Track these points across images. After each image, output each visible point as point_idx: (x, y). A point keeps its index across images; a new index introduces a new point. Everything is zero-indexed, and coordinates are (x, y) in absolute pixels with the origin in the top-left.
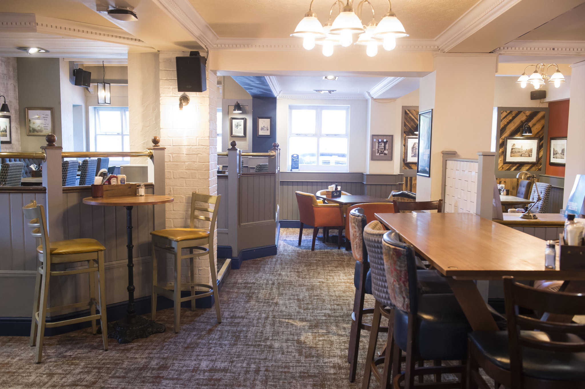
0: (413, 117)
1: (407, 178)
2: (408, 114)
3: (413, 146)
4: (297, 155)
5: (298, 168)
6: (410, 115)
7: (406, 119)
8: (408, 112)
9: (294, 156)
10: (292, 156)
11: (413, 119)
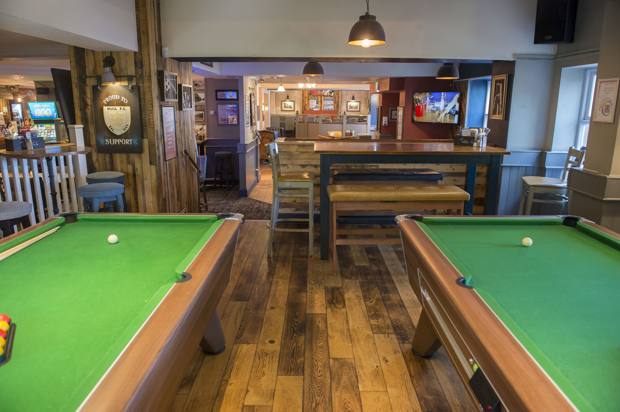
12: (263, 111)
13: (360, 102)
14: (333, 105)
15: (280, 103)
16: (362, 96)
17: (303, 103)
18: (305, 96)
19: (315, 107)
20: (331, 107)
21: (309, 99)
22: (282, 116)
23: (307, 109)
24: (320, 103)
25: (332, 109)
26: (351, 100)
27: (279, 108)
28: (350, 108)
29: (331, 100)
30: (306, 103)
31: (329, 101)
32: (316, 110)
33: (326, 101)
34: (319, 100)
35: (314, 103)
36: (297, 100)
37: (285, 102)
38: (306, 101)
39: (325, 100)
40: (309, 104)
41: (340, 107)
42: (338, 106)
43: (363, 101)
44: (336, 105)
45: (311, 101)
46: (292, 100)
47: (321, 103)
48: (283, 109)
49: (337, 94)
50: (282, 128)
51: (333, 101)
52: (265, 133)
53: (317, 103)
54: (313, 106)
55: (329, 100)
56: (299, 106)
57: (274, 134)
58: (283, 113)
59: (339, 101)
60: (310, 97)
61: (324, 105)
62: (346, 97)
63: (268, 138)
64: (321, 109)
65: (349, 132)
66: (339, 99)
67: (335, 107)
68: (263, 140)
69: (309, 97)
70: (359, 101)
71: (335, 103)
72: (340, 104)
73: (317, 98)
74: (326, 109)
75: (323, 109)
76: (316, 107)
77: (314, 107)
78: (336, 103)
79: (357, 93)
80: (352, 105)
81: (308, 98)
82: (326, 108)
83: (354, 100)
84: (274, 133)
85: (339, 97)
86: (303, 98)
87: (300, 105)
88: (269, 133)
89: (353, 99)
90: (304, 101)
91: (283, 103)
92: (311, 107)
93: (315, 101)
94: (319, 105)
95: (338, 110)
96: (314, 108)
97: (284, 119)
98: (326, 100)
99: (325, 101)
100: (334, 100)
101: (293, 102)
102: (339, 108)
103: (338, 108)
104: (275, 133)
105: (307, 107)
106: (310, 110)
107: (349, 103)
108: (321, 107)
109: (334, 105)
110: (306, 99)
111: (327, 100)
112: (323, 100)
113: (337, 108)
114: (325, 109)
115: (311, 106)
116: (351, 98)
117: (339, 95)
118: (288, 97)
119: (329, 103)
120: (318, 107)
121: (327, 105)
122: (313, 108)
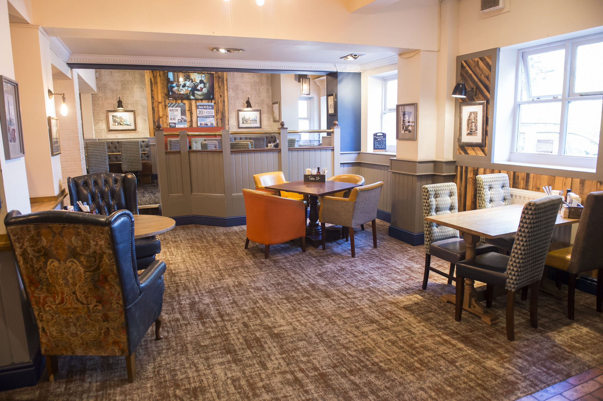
0: (470, 72)
1: (462, 167)
2: (465, 67)
3: (469, 117)
4: (383, 134)
5: (385, 149)
6: (467, 68)
7: (462, 75)
8: (465, 64)
9: (378, 134)
10: (375, 135)
11: (471, 75)
12: (49, 119)
13: (260, 111)
14: (213, 117)
15: (103, 116)
16: (262, 100)
17: (154, 113)
18: (156, 99)
19: (180, 121)
20: (211, 121)
21: (166, 106)
22: (111, 141)
23: (163, 125)
24: (188, 113)
25: (212, 124)
26: (244, 107)
27: (103, 126)
28: (243, 123)
29: (210, 107)
30: (161, 114)
31: (206, 109)
32: (181, 126)
33: (200, 110)
34: (187, 108)
35: (176, 113)
36: (139, 110)
37: (115, 114)
38: (161, 110)
39: (197, 107)
40: (167, 116)
41: (227, 120)
42: (223, 119)
43: (265, 109)
44: (219, 116)
45: (170, 110)
46: (130, 108)
47: (191, 114)
48: (112, 127)
49: (221, 96)
50: (129, 176)
51: (213, 109)
52: (56, 227)
53: (183, 113)
54: (174, 119)
55: (205, 107)
56: (145, 120)
57: (112, 230)
58: (113, 136)
59: (225, 110)
60: (167, 101)
61: (197, 117)
62: (235, 103)
63: (74, 254)
64: (191, 126)
65: (315, 172)
66: (224, 105)
67: (219, 120)
68: (45, 263)
69: (165, 102)
70: (259, 109)
71: (217, 112)
72: (227, 115)
73: (182, 104)
74: (201, 124)
75: (194, 125)
76: (182, 121)
77: (176, 121)
78: (220, 113)
79: (253, 96)
80: (247, 117)
81: (163, 103)
82: (201, 122)
83: (251, 107)
84: (109, 224)
85: (224, 101)
86: (153, 103)
87: (147, 118)
88: (81, 229)
89: (249, 105)
90: (156, 109)
91: (111, 115)
92: (170, 121)
93: (179, 109)
94: (188, 118)
95: (224, 125)
96: (178, 124)
97: (115, 148)
98: (200, 107)
99: (198, 110)
100: (215, 108)
101: (132, 113)
102: (227, 123)
103: (224, 123)
104: (116, 224)
105: (163, 121)
106: (168, 127)
107: (240, 113)
108: (191, 121)
109: (215, 117)
110: (160, 106)
111: (202, 107)
112: (194, 108)
113: (222, 122)
114: (199, 125)
115: (171, 119)
116: (244, 104)
117: (224, 97)
118: (120, 104)
119: (205, 112)
120: (185, 121)
121: (203, 117)
122: (175, 123)
